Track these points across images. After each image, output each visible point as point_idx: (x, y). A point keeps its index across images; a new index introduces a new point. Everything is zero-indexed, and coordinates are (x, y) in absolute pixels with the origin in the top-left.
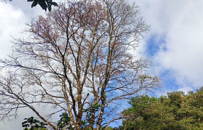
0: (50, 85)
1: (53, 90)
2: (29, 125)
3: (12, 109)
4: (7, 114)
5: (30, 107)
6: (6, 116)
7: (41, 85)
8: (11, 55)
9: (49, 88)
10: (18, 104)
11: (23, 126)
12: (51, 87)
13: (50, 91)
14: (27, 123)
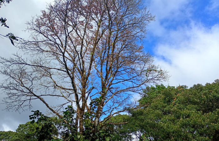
0: (61, 77)
1: (65, 81)
2: (36, 118)
3: (25, 101)
4: (21, 105)
5: (40, 99)
6: (20, 107)
7: (51, 78)
8: (16, 54)
9: (61, 79)
10: (31, 96)
11: (30, 119)
12: (63, 78)
13: (62, 82)
14: (34, 116)
